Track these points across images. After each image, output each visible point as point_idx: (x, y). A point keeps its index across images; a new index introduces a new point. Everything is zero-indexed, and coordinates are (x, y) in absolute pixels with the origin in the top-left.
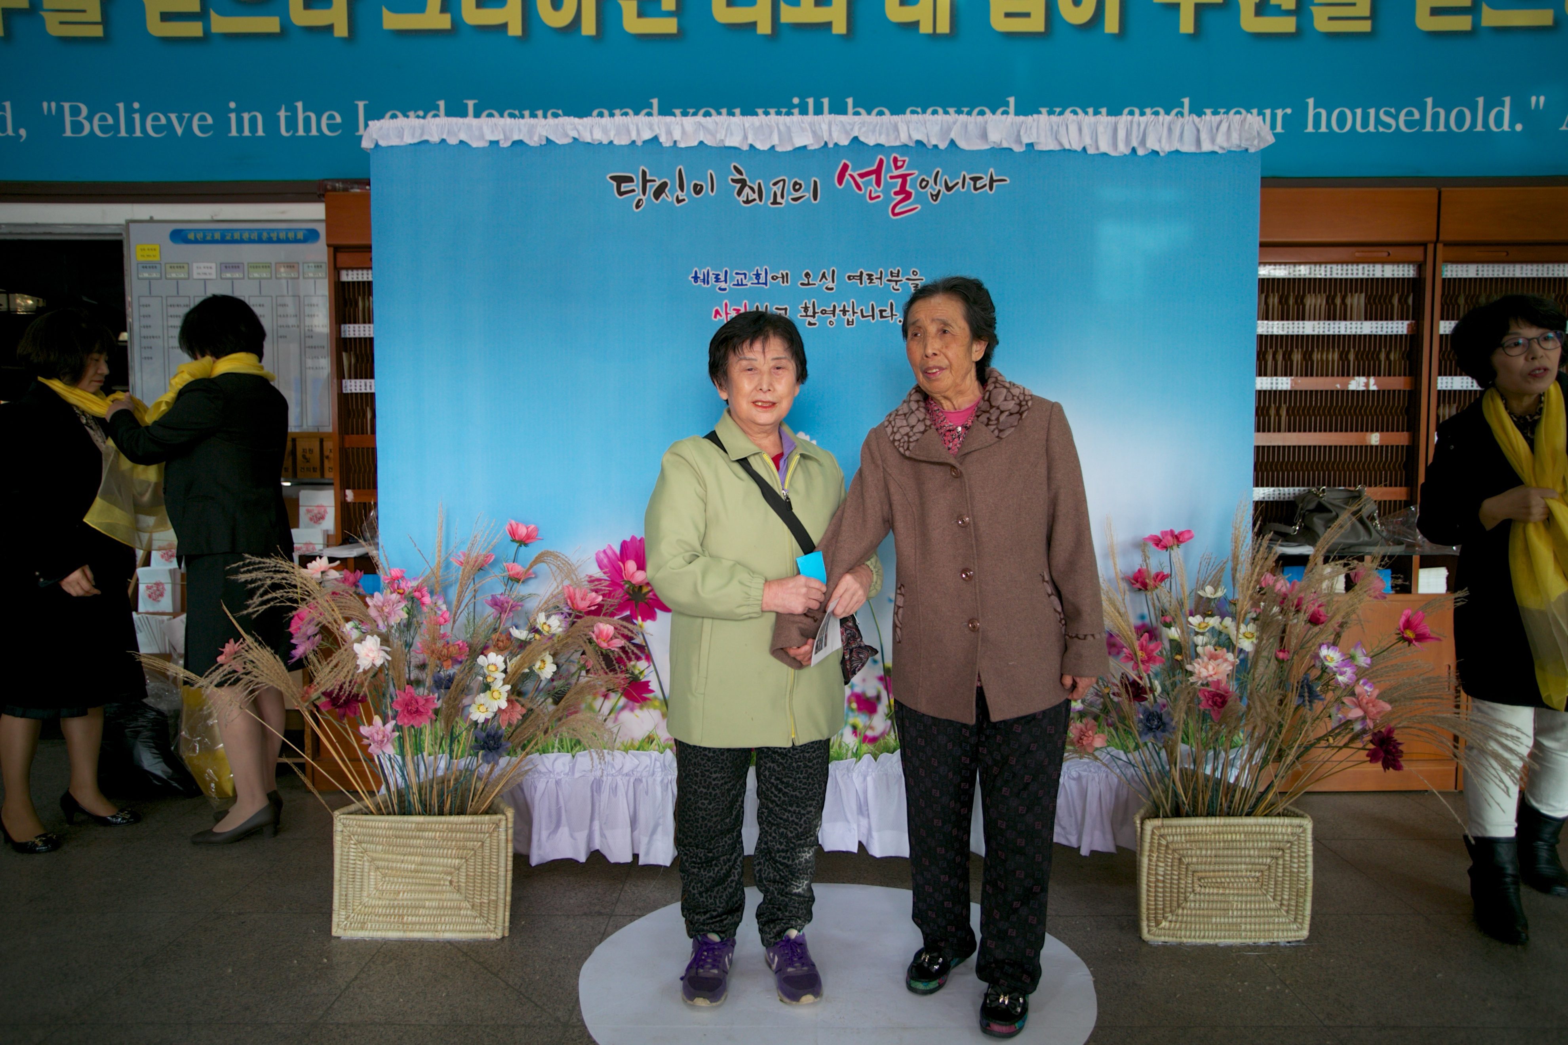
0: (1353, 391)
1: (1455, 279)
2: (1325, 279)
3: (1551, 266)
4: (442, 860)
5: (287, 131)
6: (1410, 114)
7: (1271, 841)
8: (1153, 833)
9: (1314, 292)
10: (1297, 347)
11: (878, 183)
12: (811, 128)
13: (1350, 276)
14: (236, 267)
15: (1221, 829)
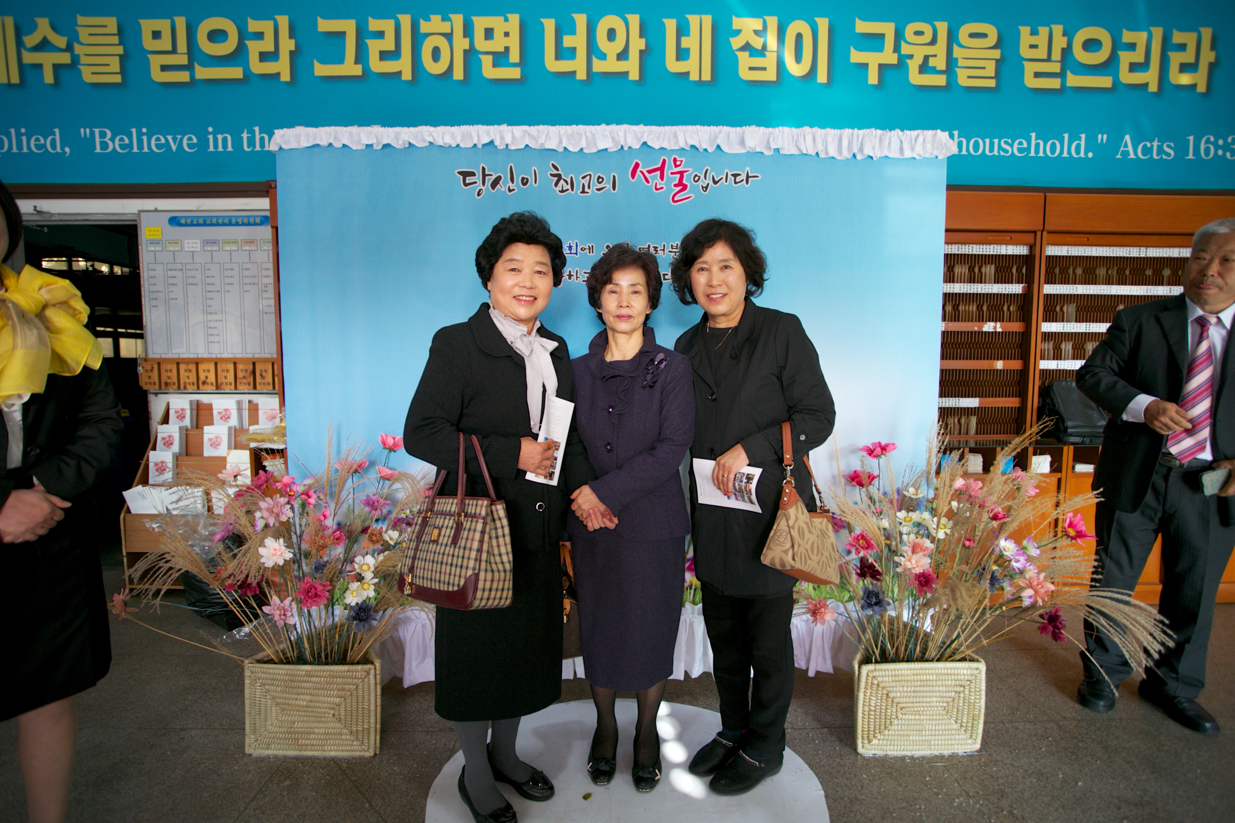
0: (986, 332)
1: (1053, 256)
2: (968, 255)
3: (1115, 248)
4: (326, 699)
5: (249, 147)
6: (1020, 143)
7: (955, 680)
8: (868, 675)
9: (961, 263)
10: (949, 301)
11: (662, 178)
12: (611, 135)
13: (984, 253)
14: (214, 242)
15: (918, 671)
